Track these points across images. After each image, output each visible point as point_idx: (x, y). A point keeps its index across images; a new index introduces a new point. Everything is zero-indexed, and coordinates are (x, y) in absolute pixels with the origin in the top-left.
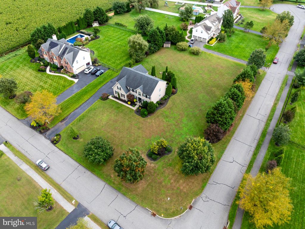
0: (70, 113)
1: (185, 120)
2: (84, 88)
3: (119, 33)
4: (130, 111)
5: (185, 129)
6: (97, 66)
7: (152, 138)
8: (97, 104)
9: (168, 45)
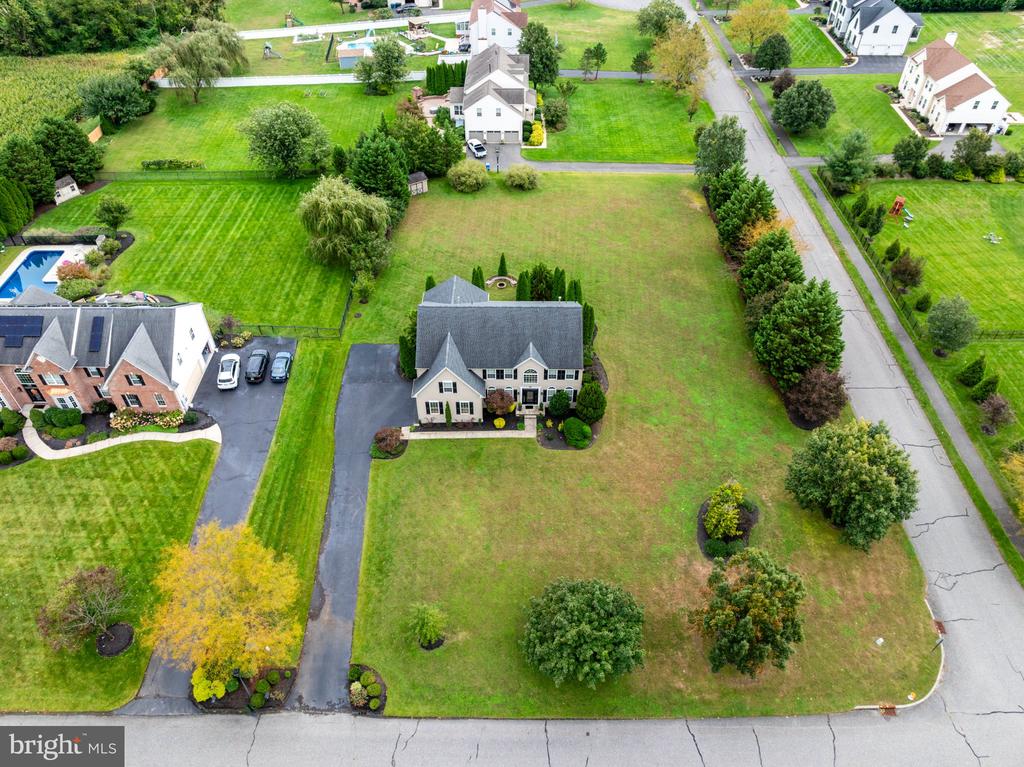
0: (317, 566)
1: (697, 397)
2: (273, 447)
3: (194, 196)
4: (527, 449)
5: (724, 423)
6: (243, 346)
7: (671, 498)
8: (381, 481)
9: (419, 186)
